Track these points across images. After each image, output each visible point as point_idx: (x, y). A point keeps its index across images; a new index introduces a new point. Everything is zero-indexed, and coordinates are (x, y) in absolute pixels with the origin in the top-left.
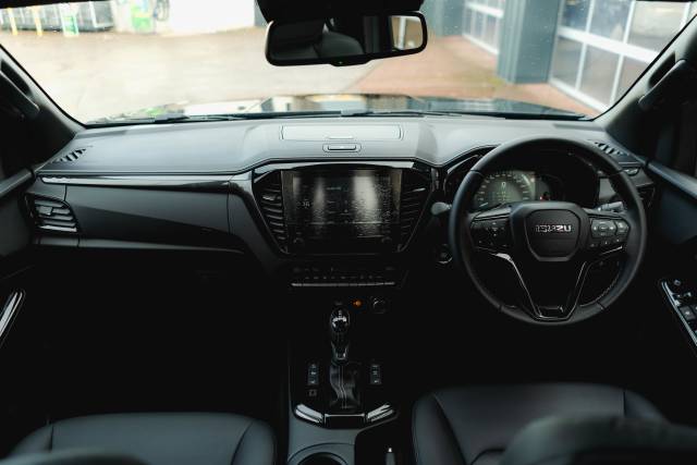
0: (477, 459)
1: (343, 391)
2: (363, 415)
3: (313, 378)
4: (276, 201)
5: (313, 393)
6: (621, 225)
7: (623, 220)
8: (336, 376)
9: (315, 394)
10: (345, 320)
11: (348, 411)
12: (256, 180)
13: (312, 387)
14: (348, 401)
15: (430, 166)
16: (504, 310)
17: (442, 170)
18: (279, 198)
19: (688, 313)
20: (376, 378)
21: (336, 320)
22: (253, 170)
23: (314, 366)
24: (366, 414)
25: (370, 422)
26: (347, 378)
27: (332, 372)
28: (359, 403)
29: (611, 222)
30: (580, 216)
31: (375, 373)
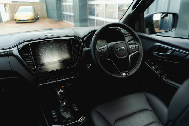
0: (114, 124)
1: (67, 116)
2: (77, 121)
3: (54, 115)
4: (29, 56)
5: (56, 120)
6: (136, 45)
7: (136, 44)
8: (63, 112)
9: (57, 120)
10: (62, 91)
11: (71, 122)
12: (19, 50)
13: (55, 118)
14: (70, 118)
15: (79, 38)
16: (112, 75)
17: (83, 38)
18: (30, 54)
19: (154, 68)
20: (76, 109)
21: (59, 92)
22: (18, 46)
23: (53, 111)
24: (78, 121)
25: (80, 123)
26: (67, 111)
27: (61, 110)
28: (73, 118)
29: (134, 45)
30: (127, 44)
31: (75, 107)
